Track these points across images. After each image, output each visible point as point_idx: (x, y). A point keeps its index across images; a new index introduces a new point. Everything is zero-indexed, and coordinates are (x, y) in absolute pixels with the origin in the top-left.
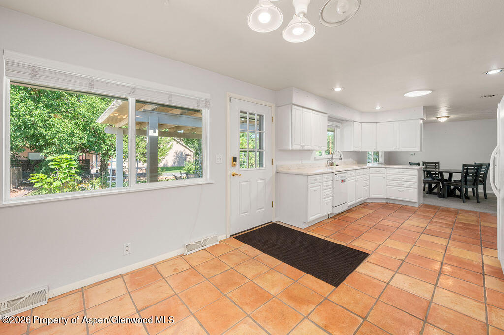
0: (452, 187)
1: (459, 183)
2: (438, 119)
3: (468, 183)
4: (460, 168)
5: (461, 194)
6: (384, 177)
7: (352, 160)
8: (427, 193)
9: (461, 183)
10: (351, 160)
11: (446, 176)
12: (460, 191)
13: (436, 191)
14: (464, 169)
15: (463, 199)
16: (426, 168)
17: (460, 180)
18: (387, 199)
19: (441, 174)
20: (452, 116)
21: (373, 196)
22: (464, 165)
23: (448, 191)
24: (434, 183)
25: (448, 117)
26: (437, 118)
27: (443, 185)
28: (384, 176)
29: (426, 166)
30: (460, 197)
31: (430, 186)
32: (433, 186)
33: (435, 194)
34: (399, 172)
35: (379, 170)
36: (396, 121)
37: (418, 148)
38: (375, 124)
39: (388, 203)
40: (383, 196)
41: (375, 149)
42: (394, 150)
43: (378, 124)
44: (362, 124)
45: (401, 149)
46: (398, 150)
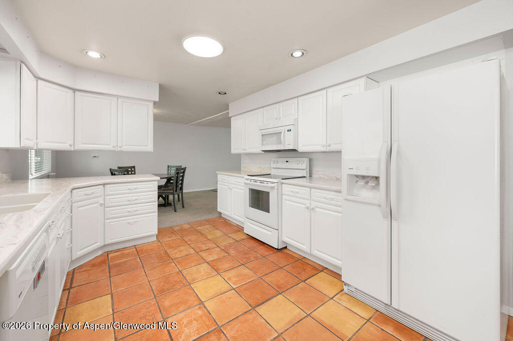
15: (175, 206)
18: (106, 245)
21: (79, 254)
28: (100, 202)
34: (129, 189)
35: (92, 191)
36: (118, 97)
37: (150, 147)
38: (71, 92)
39: (108, 253)
40: (98, 244)
41: (71, 146)
42: (112, 149)
43: (77, 93)
44: (39, 81)
45: (125, 148)
46: (119, 149)
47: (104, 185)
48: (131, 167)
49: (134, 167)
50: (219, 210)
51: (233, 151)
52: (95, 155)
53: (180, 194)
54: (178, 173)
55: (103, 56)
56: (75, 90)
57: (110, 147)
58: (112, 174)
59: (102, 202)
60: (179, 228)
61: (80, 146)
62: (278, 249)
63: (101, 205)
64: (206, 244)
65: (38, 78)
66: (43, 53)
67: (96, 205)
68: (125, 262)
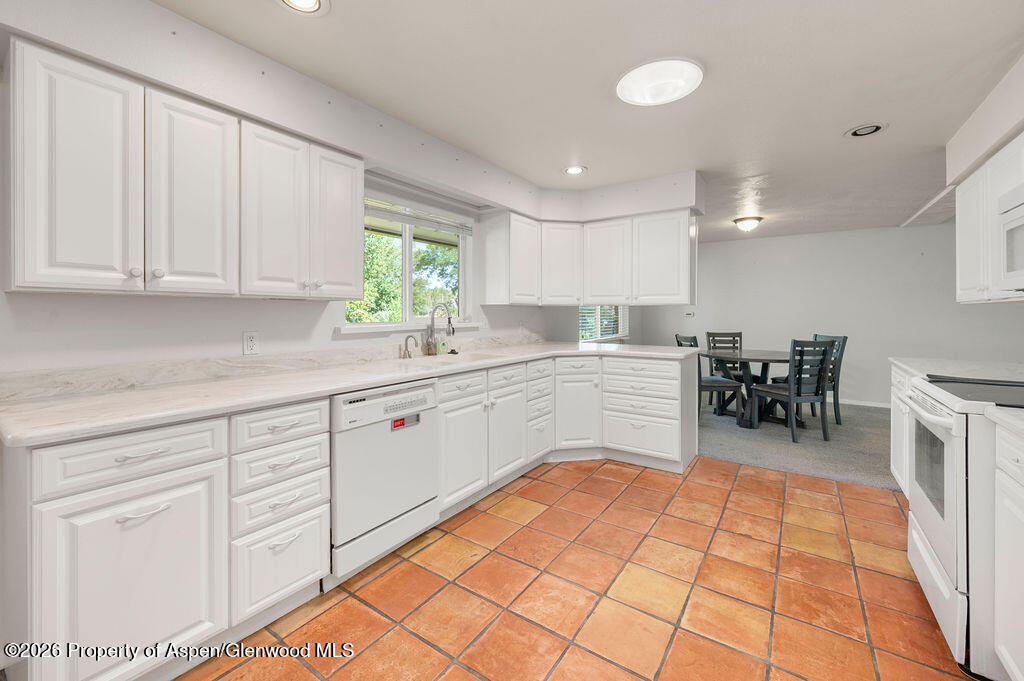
0: (769, 399)
1: (785, 389)
2: (739, 224)
3: (804, 388)
4: (786, 349)
5: (787, 416)
6: (596, 386)
7: (526, 332)
8: (715, 413)
9: (789, 390)
10: (522, 332)
11: (756, 369)
12: (785, 406)
13: (733, 406)
14: (794, 352)
15: (792, 427)
16: (715, 348)
17: (786, 380)
18: (606, 449)
19: (745, 365)
20: (768, 217)
21: (565, 444)
22: (796, 343)
23: (760, 407)
24: (729, 388)
25: (759, 219)
26: (735, 221)
27: (750, 394)
28: (596, 381)
29: (715, 342)
30: (785, 422)
31: (721, 395)
32: (729, 394)
33: (732, 414)
34: (633, 368)
35: (583, 363)
36: (631, 216)
37: (682, 296)
38: (578, 226)
39: (608, 462)
40: (591, 441)
41: (578, 300)
43: (586, 227)
44: (544, 224)
45: (643, 300)
46: (634, 301)
48: (734, 335)
49: (740, 335)
50: (893, 469)
52: (689, 312)
53: (818, 406)
55: (584, 168)
56: (582, 223)
58: (680, 345)
59: (598, 382)
60: (752, 472)
64: (758, 524)
65: (541, 221)
67: (588, 384)
68: (609, 481)
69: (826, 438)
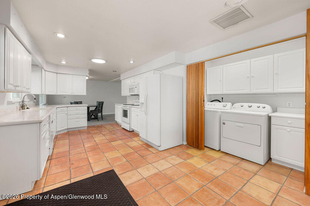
9: (97, 111)
14: (97, 104)
18: (68, 129)
20: (90, 77)
21: (59, 130)
34: (76, 109)
35: (63, 109)
36: (72, 75)
37: (85, 94)
38: (56, 74)
39: (69, 132)
40: (65, 128)
41: (56, 93)
42: (71, 94)
43: (58, 74)
44: (46, 72)
45: (75, 94)
46: (73, 94)
47: (67, 107)
48: (80, 102)
50: (116, 120)
51: (122, 95)
52: (65, 97)
54: (99, 104)
55: (67, 63)
56: (57, 73)
57: (69, 94)
58: (71, 104)
59: (67, 113)
60: (97, 126)
61: (59, 93)
62: (130, 131)
63: (66, 114)
65: (45, 71)
66: (47, 63)
67: (64, 114)
68: (74, 134)
69: (102, 119)
